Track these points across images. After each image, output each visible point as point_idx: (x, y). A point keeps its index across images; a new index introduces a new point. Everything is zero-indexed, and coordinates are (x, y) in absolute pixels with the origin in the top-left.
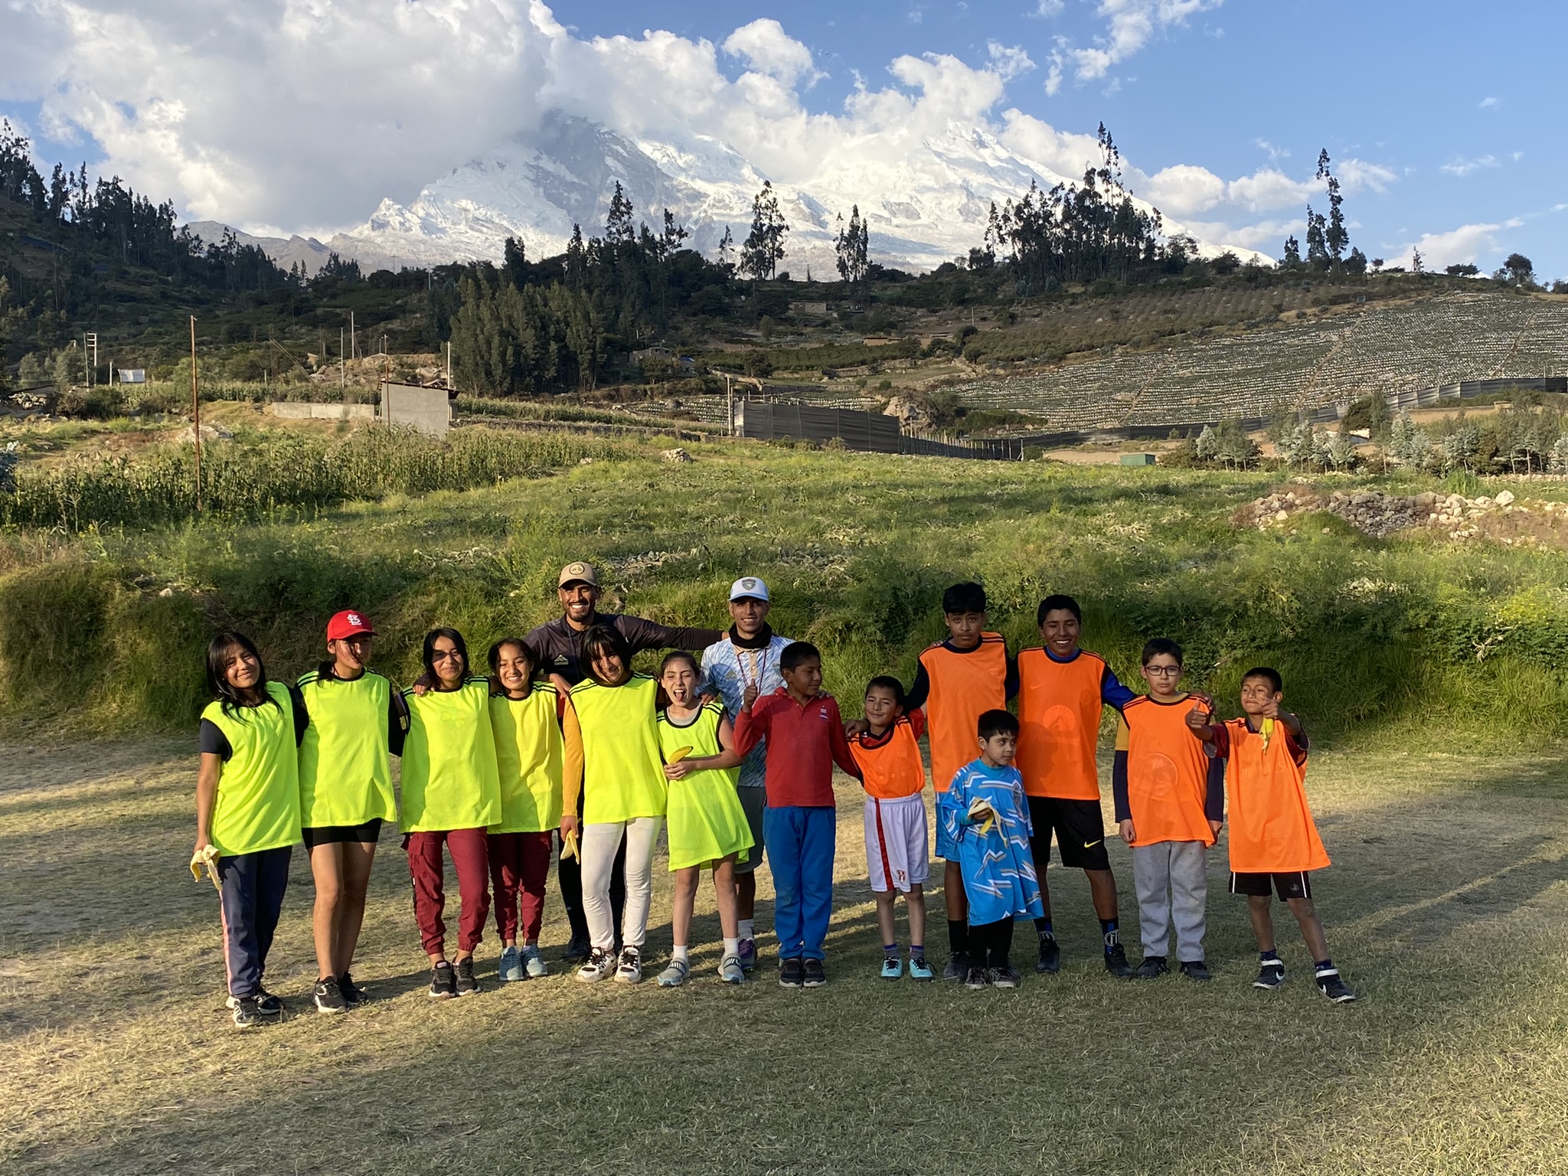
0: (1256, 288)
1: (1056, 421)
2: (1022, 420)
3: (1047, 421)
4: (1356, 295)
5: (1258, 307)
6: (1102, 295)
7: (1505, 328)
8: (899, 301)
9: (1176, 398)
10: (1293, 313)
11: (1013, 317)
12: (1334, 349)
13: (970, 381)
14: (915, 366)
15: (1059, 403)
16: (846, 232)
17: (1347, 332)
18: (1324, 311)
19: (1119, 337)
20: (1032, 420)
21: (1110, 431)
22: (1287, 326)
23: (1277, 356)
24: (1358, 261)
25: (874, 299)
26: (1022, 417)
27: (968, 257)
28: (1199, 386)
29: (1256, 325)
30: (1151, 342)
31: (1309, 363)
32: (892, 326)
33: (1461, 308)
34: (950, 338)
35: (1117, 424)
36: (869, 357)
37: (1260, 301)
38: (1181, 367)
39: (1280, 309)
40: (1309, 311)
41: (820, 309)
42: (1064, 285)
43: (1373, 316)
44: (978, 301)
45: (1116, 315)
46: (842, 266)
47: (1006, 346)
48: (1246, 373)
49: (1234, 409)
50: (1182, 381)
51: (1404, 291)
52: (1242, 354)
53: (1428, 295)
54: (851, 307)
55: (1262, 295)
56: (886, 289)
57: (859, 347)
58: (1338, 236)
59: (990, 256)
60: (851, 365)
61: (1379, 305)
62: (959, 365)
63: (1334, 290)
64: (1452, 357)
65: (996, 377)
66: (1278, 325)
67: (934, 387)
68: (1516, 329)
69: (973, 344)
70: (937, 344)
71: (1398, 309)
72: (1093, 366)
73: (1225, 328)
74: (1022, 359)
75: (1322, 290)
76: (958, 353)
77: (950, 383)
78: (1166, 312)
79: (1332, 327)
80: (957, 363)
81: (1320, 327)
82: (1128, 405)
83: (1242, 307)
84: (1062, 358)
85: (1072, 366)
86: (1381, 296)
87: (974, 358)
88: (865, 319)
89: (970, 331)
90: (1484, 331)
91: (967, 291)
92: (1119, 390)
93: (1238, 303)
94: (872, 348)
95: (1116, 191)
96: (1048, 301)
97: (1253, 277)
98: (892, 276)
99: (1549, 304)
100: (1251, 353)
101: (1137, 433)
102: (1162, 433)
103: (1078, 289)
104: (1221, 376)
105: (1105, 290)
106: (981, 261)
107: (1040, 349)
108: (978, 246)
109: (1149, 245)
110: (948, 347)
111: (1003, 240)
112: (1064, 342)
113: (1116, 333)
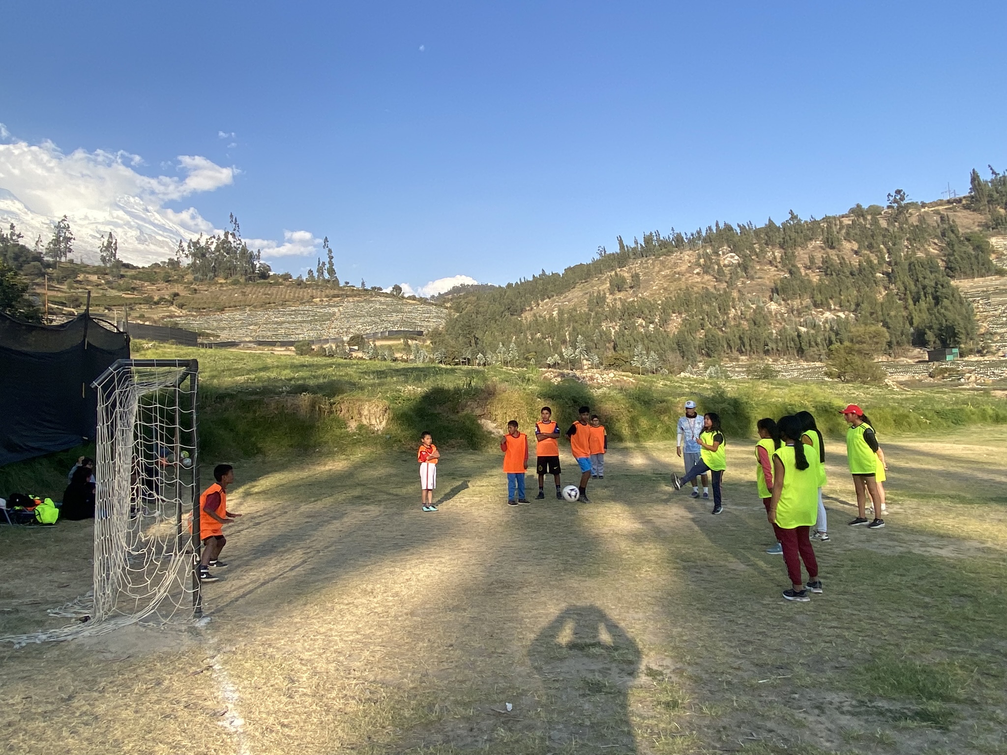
0: (301, 288)
1: (224, 336)
2: (208, 335)
3: (219, 336)
4: (342, 295)
5: (304, 296)
6: (235, 284)
7: (397, 312)
8: (135, 278)
9: (275, 330)
10: (318, 299)
11: (195, 290)
12: (337, 315)
13: (181, 317)
14: (151, 308)
15: (224, 329)
16: (105, 244)
17: (341, 309)
18: (331, 299)
19: (247, 303)
20: (213, 335)
21: (250, 342)
22: (317, 304)
23: (314, 316)
24: (336, 282)
25: (123, 276)
26: (208, 334)
27: (167, 261)
28: (284, 326)
29: (304, 303)
30: (262, 306)
31: (328, 319)
32: (134, 289)
33: (381, 303)
34: (167, 297)
35: (251, 339)
36: (128, 302)
37: (306, 293)
38: (275, 317)
39: (313, 297)
40: (325, 299)
41: (94, 278)
42: (216, 279)
43: (349, 304)
44: (176, 281)
45: (244, 293)
46: (103, 259)
47: (195, 303)
48: (304, 322)
49: (301, 336)
50: (277, 323)
51: (360, 295)
52: (300, 314)
53: (368, 297)
54: (110, 278)
55: (304, 292)
56: (126, 272)
57: (120, 297)
58: (331, 271)
59: (178, 262)
60: (119, 305)
61: (351, 299)
62: (173, 309)
63: (332, 292)
64: (382, 321)
65: (193, 316)
66: (312, 304)
67: (163, 318)
69: (179, 300)
70: (162, 299)
71: (358, 301)
72: (237, 314)
73: (292, 303)
74: (204, 309)
75: (327, 291)
76: (172, 304)
77: (171, 317)
78: (265, 294)
79: (334, 306)
80: (172, 308)
81: (330, 306)
82: (255, 331)
83: (296, 295)
84: (223, 310)
85: (226, 315)
86: (351, 296)
87: (181, 306)
88: (119, 284)
89: (176, 295)
90: (391, 312)
91: (170, 277)
92: (251, 325)
93: (295, 293)
94: (127, 299)
95: (238, 242)
96: (210, 285)
97: (300, 283)
98: (127, 266)
99: (410, 304)
100: (304, 314)
101: (260, 343)
102: (273, 344)
103: (223, 281)
104: (293, 322)
105: (236, 282)
106: (175, 264)
107: (211, 305)
108: (172, 257)
109: (254, 266)
110: (167, 301)
111: (187, 256)
112: (222, 304)
113: (245, 301)
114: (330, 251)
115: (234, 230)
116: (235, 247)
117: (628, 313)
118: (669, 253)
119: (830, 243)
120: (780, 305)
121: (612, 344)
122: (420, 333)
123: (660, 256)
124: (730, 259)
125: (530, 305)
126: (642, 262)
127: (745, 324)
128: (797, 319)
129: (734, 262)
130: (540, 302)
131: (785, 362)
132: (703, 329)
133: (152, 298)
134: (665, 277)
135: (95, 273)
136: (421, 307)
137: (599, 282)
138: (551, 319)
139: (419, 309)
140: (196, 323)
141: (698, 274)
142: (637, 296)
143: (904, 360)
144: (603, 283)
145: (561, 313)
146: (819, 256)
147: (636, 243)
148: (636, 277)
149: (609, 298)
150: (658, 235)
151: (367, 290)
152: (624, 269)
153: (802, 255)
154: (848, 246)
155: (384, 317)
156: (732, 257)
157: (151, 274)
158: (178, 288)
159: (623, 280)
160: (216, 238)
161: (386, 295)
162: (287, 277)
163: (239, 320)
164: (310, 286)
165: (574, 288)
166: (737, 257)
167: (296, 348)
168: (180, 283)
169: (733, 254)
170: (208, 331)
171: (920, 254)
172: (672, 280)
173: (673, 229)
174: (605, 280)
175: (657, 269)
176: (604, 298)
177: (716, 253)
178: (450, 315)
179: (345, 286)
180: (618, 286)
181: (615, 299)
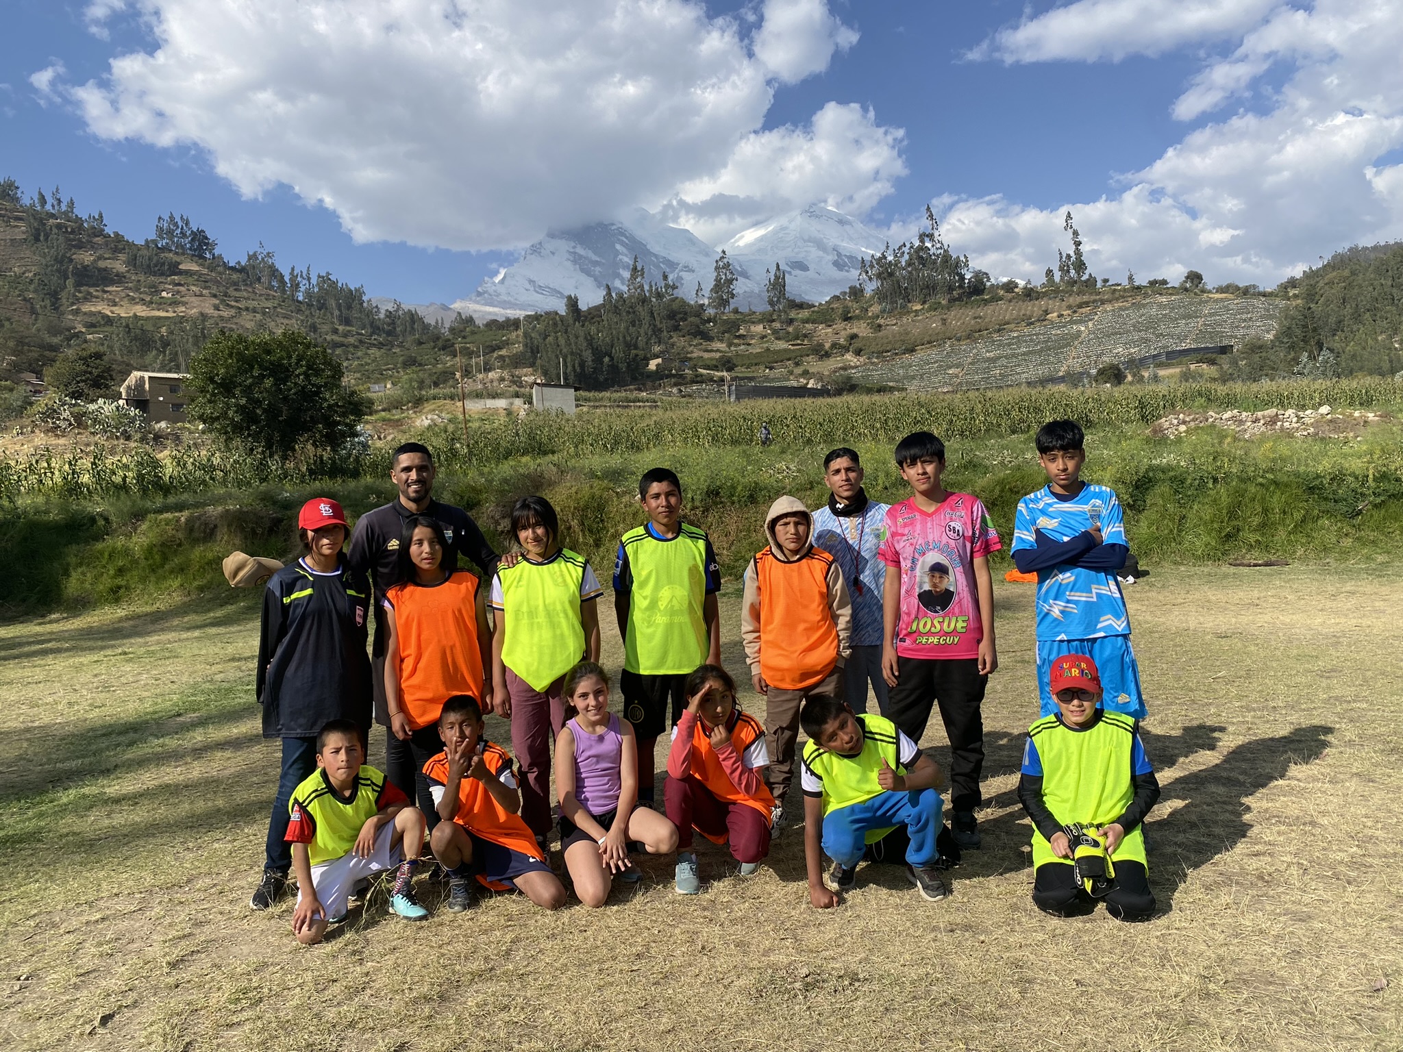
0: (1031, 300)
1: (912, 389)
3: (906, 389)
4: (1094, 301)
5: (1033, 312)
6: (934, 309)
8: (807, 321)
9: (986, 371)
10: (1055, 314)
11: (880, 326)
12: (1083, 335)
13: (856, 367)
14: (821, 360)
15: (913, 378)
16: (772, 281)
17: (1090, 324)
18: (1075, 312)
19: (948, 334)
20: (897, 389)
22: (1052, 323)
23: (1047, 341)
27: (848, 290)
28: (999, 363)
29: (1032, 323)
30: (968, 337)
31: (1068, 345)
32: (804, 336)
34: (842, 341)
35: (950, 388)
37: (1034, 308)
38: (987, 351)
39: (1046, 312)
40: (1065, 313)
41: (759, 328)
42: (910, 305)
43: (1105, 315)
44: (858, 318)
45: (944, 322)
46: (771, 303)
47: (878, 344)
48: (1030, 352)
49: (1024, 376)
50: (989, 360)
51: (1123, 297)
52: (1025, 341)
53: (1139, 299)
54: (777, 325)
55: (1034, 305)
56: (799, 313)
57: (785, 349)
58: (1080, 266)
59: (862, 291)
61: (1109, 307)
62: (849, 358)
63: (1079, 299)
64: (1158, 336)
65: (873, 363)
66: (1045, 323)
67: (835, 372)
68: (1197, 317)
71: (1121, 309)
72: (933, 354)
73: (1013, 326)
74: (888, 351)
75: (1071, 299)
76: (848, 350)
77: (844, 369)
78: (975, 318)
79: (1080, 322)
80: (848, 356)
81: (1072, 322)
82: (957, 376)
83: (1023, 312)
84: (913, 350)
85: (920, 354)
86: (1109, 301)
88: (788, 333)
89: (853, 337)
90: (1176, 319)
91: (849, 312)
92: (950, 368)
93: (1020, 310)
94: (794, 350)
96: (901, 315)
97: (1029, 294)
98: (801, 306)
99: (1216, 301)
100: (1031, 340)
103: (919, 307)
104: (1013, 356)
106: (856, 293)
107: (897, 346)
108: (853, 284)
109: (962, 278)
110: (842, 347)
111: (870, 279)
112: (913, 340)
113: (944, 333)
114: (1076, 233)
115: (932, 229)
116: (934, 254)
122: (1227, 350)
133: (821, 345)
136: (1236, 302)
139: (1231, 307)
151: (1139, 288)
155: (1162, 328)
160: (908, 245)
161: (1174, 291)
162: (1010, 286)
163: (935, 362)
164: (1045, 294)
168: (862, 318)
179: (1104, 286)
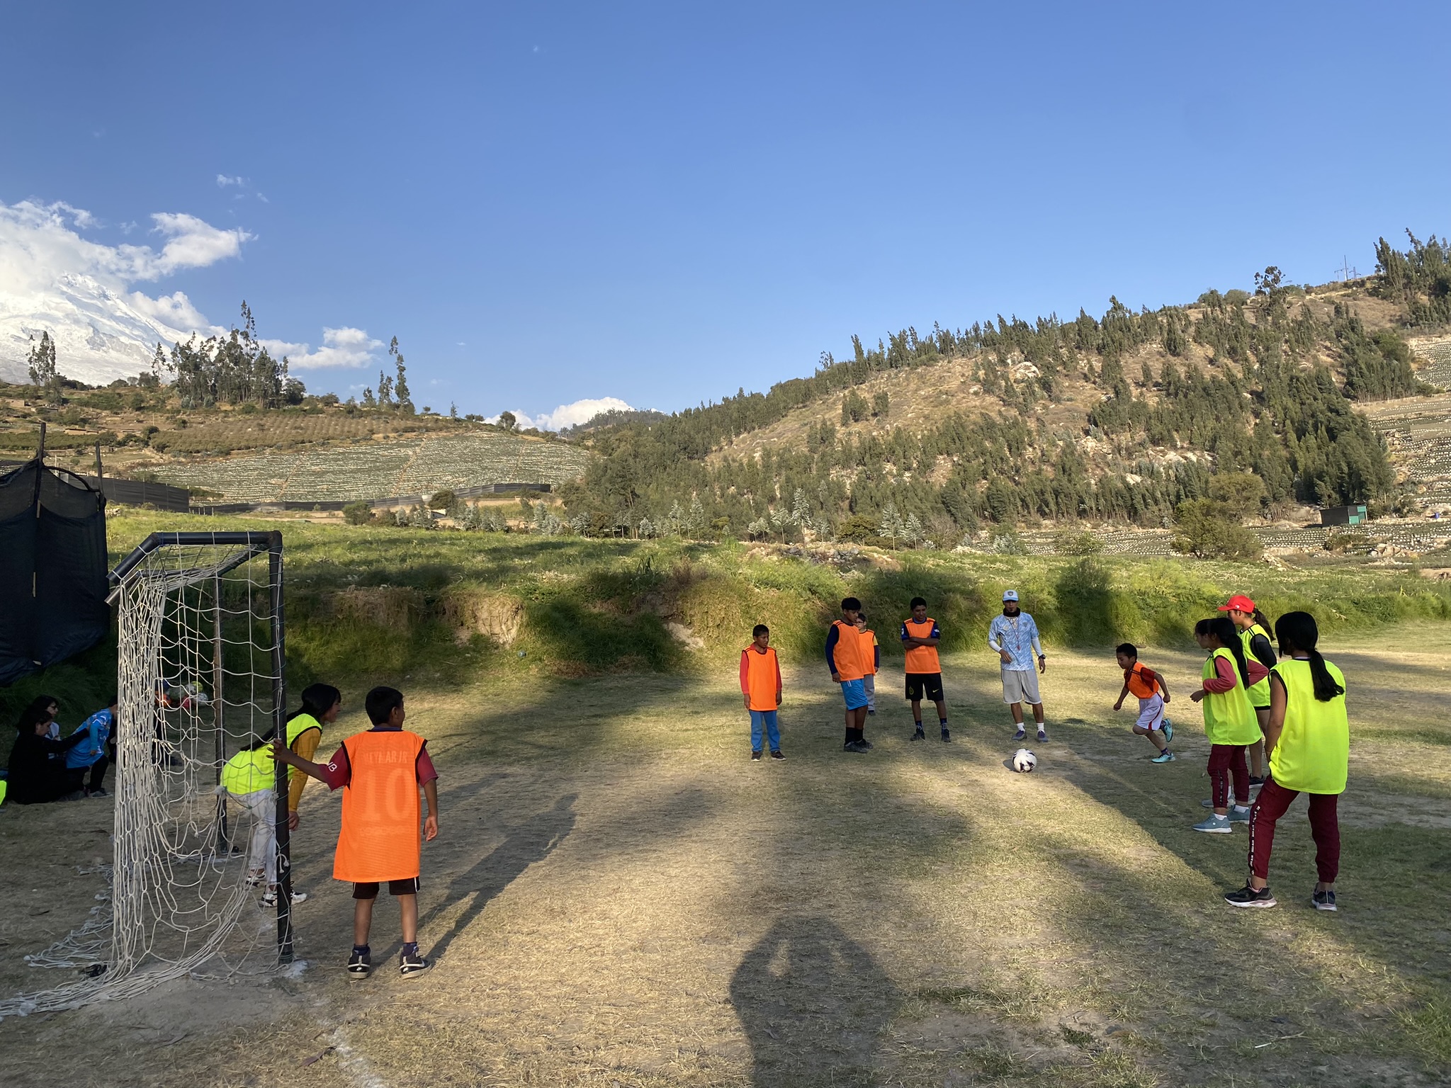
0: (353, 417)
1: (230, 496)
2: (205, 494)
3: (223, 496)
4: (419, 428)
5: (357, 429)
6: (248, 413)
7: (508, 454)
8: (87, 404)
9: (312, 484)
10: (381, 435)
11: (183, 422)
12: (412, 460)
13: (160, 465)
14: (112, 451)
15: (230, 484)
16: (37, 350)
17: (417, 449)
18: (400, 436)
19: (267, 442)
20: (212, 494)
21: (272, 504)
22: (378, 443)
23: (375, 461)
24: (410, 408)
25: (65, 401)
26: (205, 492)
27: (138, 377)
28: (326, 477)
29: (358, 441)
30: (290, 447)
31: (398, 467)
32: (84, 421)
33: (481, 439)
34: (138, 434)
35: (273, 499)
36: (75, 443)
37: (358, 426)
38: (312, 464)
39: (372, 432)
40: (391, 435)
41: (18, 404)
42: (217, 404)
43: (430, 442)
44: (153, 408)
45: (261, 427)
46: (34, 375)
47: (184, 443)
48: (358, 471)
49: (353, 493)
50: (314, 473)
51: (447, 428)
52: (352, 458)
53: (461, 431)
54: (45, 404)
55: (358, 423)
56: (72, 394)
57: (62, 435)
58: (402, 391)
59: (156, 379)
60: (60, 448)
61: (433, 435)
62: (149, 453)
63: (404, 424)
64: (483, 469)
65: (180, 463)
66: (372, 442)
67: (132, 468)
68: (515, 455)
69: (157, 439)
70: (129, 437)
71: (445, 438)
72: (252, 460)
73: (338, 441)
74: (198, 452)
75: (395, 423)
76: (147, 444)
77: (144, 465)
78: (296, 428)
79: (407, 446)
80: (147, 452)
81: (400, 445)
82: (280, 487)
83: (346, 429)
84: (228, 454)
85: (235, 461)
86: (434, 430)
87: (161, 448)
88: (61, 415)
89: (153, 430)
91: (143, 401)
92: (273, 477)
93: (343, 426)
94: (73, 437)
95: (253, 346)
96: (208, 414)
97: (351, 410)
98: (74, 385)
99: (530, 442)
100: (358, 458)
101: (290, 506)
102: (308, 507)
103: (228, 408)
104: (341, 472)
105: (249, 410)
106: (149, 381)
107: (210, 447)
108: (146, 371)
109: (278, 383)
110: (138, 440)
111: (171, 369)
112: (227, 442)
113: (264, 440)
114: (400, 359)
115: (248, 327)
116: (248, 355)
117: (870, 454)
118: (931, 361)
119: (1173, 346)
120: (1100, 440)
121: (847, 502)
122: (546, 488)
123: (917, 366)
124: (1022, 370)
125: (718, 443)
126: (890, 375)
127: (1049, 471)
128: (1127, 463)
129: (1031, 375)
130: (734, 438)
131: (1111, 529)
132: (985, 478)
133: (113, 435)
134: (925, 398)
135: (21, 396)
136: (547, 447)
137: (824, 407)
138: (752, 465)
139: (544, 449)
140: (184, 475)
141: (976, 393)
142: (883, 428)
143: (1285, 524)
144: (830, 409)
145: (767, 454)
146: (1157, 367)
147: (881, 346)
148: (882, 399)
149: (841, 431)
150: (914, 334)
151: (458, 420)
152: (863, 386)
153: (1131, 366)
154: (1199, 353)
155: (486, 463)
156: (1027, 368)
157: (111, 398)
158: (155, 420)
159: (863, 404)
160: (219, 340)
161: (491, 428)
162: (330, 400)
163: (254, 470)
164: (368, 413)
165: (786, 415)
166: (1034, 368)
167: (345, 512)
168: (159, 411)
169: (1029, 364)
170: (205, 488)
171: (1305, 364)
172: (935, 403)
173: (936, 325)
174: (834, 403)
175: (913, 386)
176: (832, 432)
177: (1003, 362)
178: (593, 458)
179: (424, 415)
180: (854, 413)
181: (850, 434)
